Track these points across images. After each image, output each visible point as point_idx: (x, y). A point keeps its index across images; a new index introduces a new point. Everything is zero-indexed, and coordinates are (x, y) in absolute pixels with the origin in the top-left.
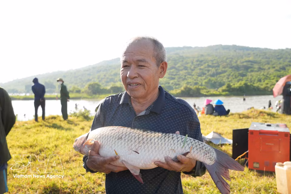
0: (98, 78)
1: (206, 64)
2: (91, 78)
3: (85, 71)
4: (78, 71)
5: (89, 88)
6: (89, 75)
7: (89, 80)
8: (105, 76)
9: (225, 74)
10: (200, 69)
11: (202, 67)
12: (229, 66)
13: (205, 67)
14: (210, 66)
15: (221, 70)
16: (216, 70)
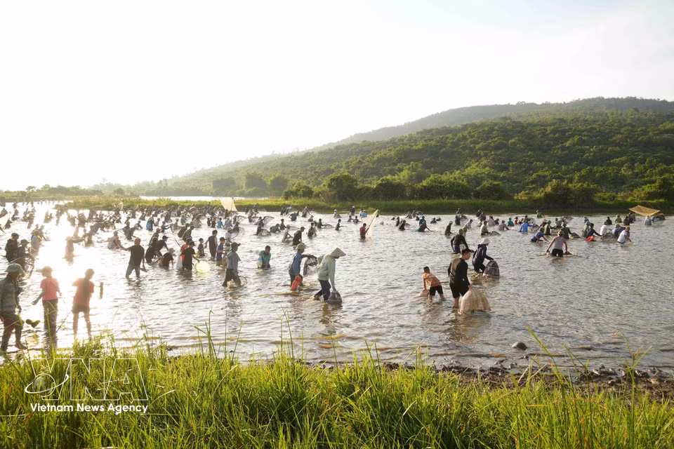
0: (348, 168)
1: (576, 138)
2: (333, 167)
3: (321, 153)
4: (308, 155)
5: (330, 186)
6: (330, 161)
7: (330, 171)
8: (360, 162)
9: (624, 158)
10: (563, 148)
11: (567, 144)
12: (629, 140)
13: (574, 145)
14: (584, 141)
15: (611, 151)
16: (600, 150)
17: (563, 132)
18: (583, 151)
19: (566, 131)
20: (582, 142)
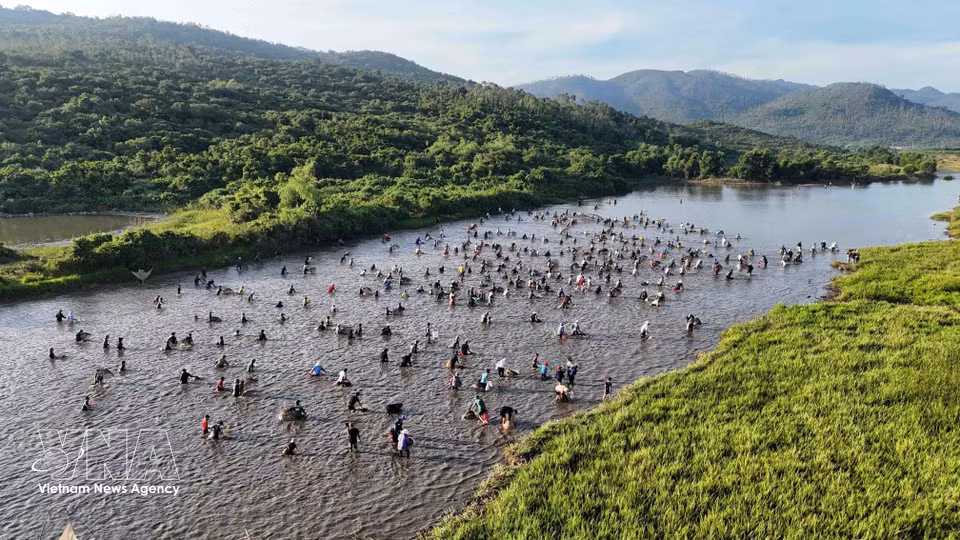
1: (82, 98)
9: (142, 140)
10: (56, 116)
11: (66, 107)
12: (157, 108)
13: (77, 110)
14: (92, 105)
15: (130, 125)
16: (113, 124)
17: (67, 83)
18: (87, 124)
19: (70, 83)
20: (89, 107)
